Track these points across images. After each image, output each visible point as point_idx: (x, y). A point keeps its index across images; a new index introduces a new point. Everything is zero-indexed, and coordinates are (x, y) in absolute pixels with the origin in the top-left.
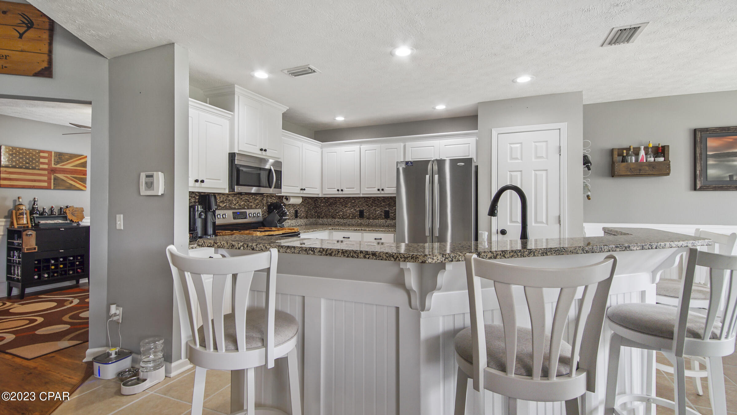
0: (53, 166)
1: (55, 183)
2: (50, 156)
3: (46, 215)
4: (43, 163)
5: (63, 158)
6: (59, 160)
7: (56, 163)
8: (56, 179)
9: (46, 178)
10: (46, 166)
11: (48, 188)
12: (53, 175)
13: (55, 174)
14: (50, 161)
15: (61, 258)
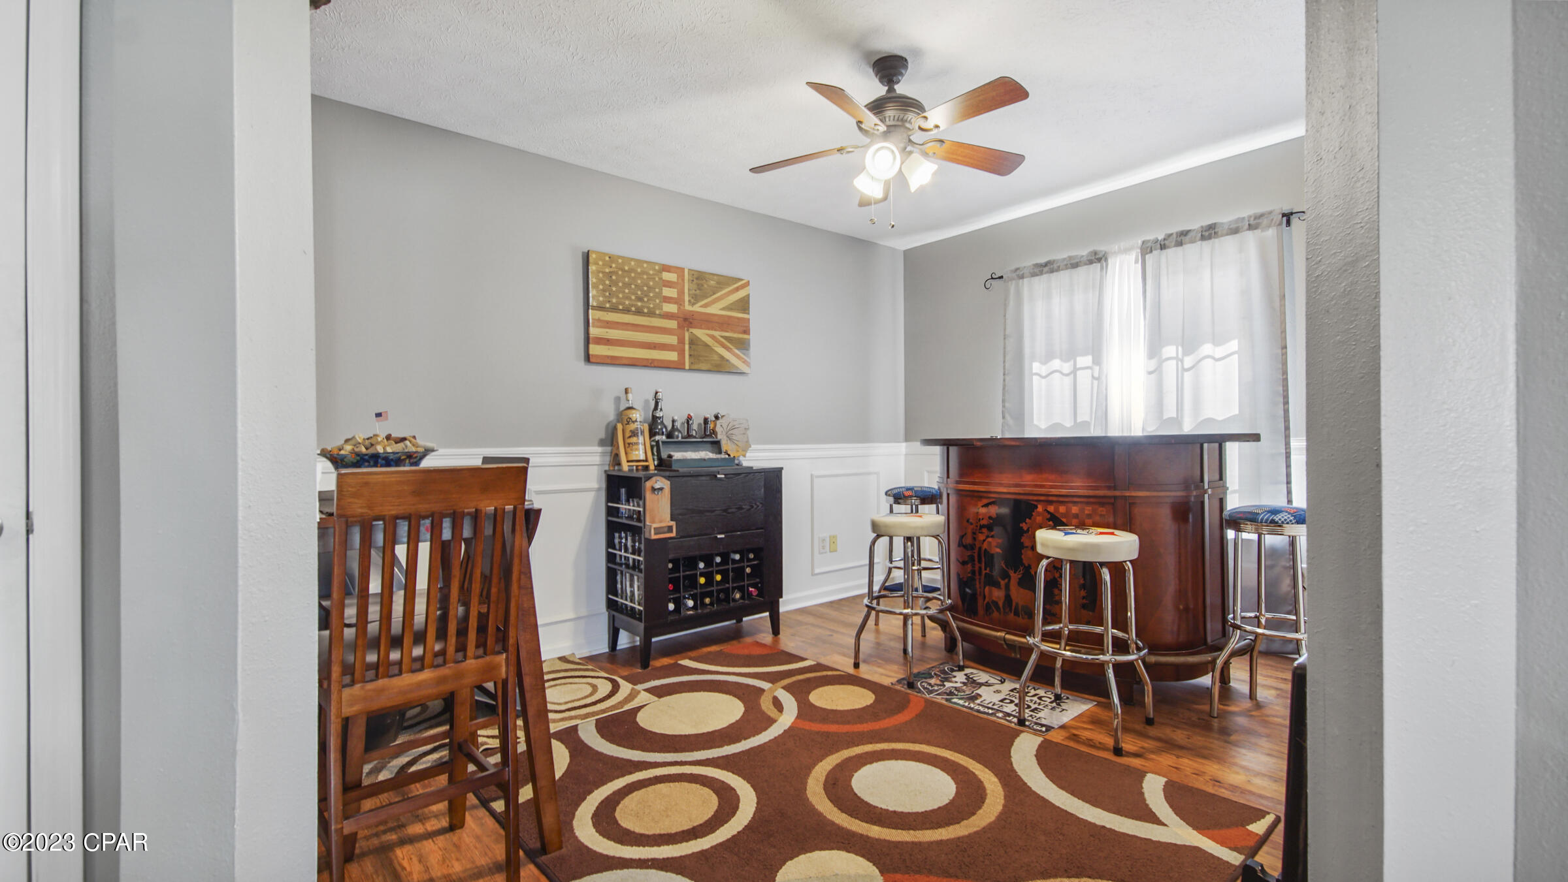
0: (688, 307)
1: (692, 353)
2: (680, 281)
3: (678, 437)
4: (667, 300)
5: (705, 286)
6: (698, 291)
7: (692, 300)
8: (694, 342)
9: (673, 340)
10: (672, 308)
11: (677, 366)
12: (688, 330)
13: (691, 330)
14: (681, 293)
15: (717, 555)
